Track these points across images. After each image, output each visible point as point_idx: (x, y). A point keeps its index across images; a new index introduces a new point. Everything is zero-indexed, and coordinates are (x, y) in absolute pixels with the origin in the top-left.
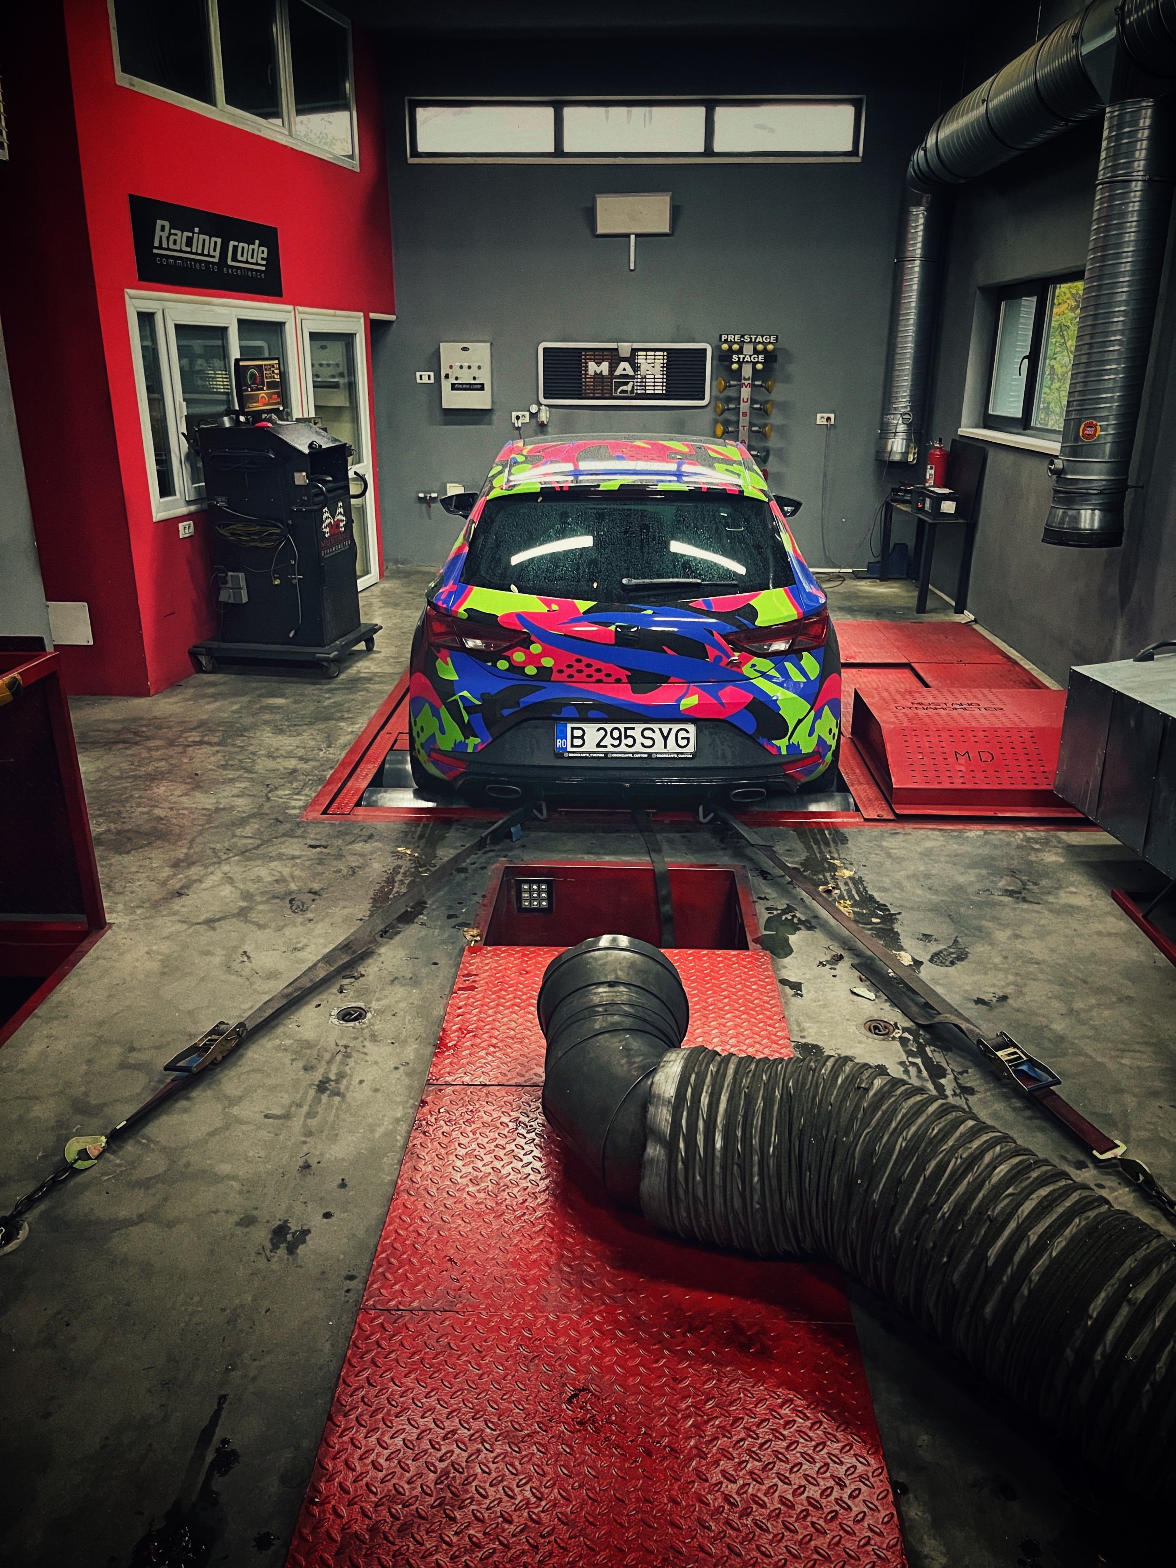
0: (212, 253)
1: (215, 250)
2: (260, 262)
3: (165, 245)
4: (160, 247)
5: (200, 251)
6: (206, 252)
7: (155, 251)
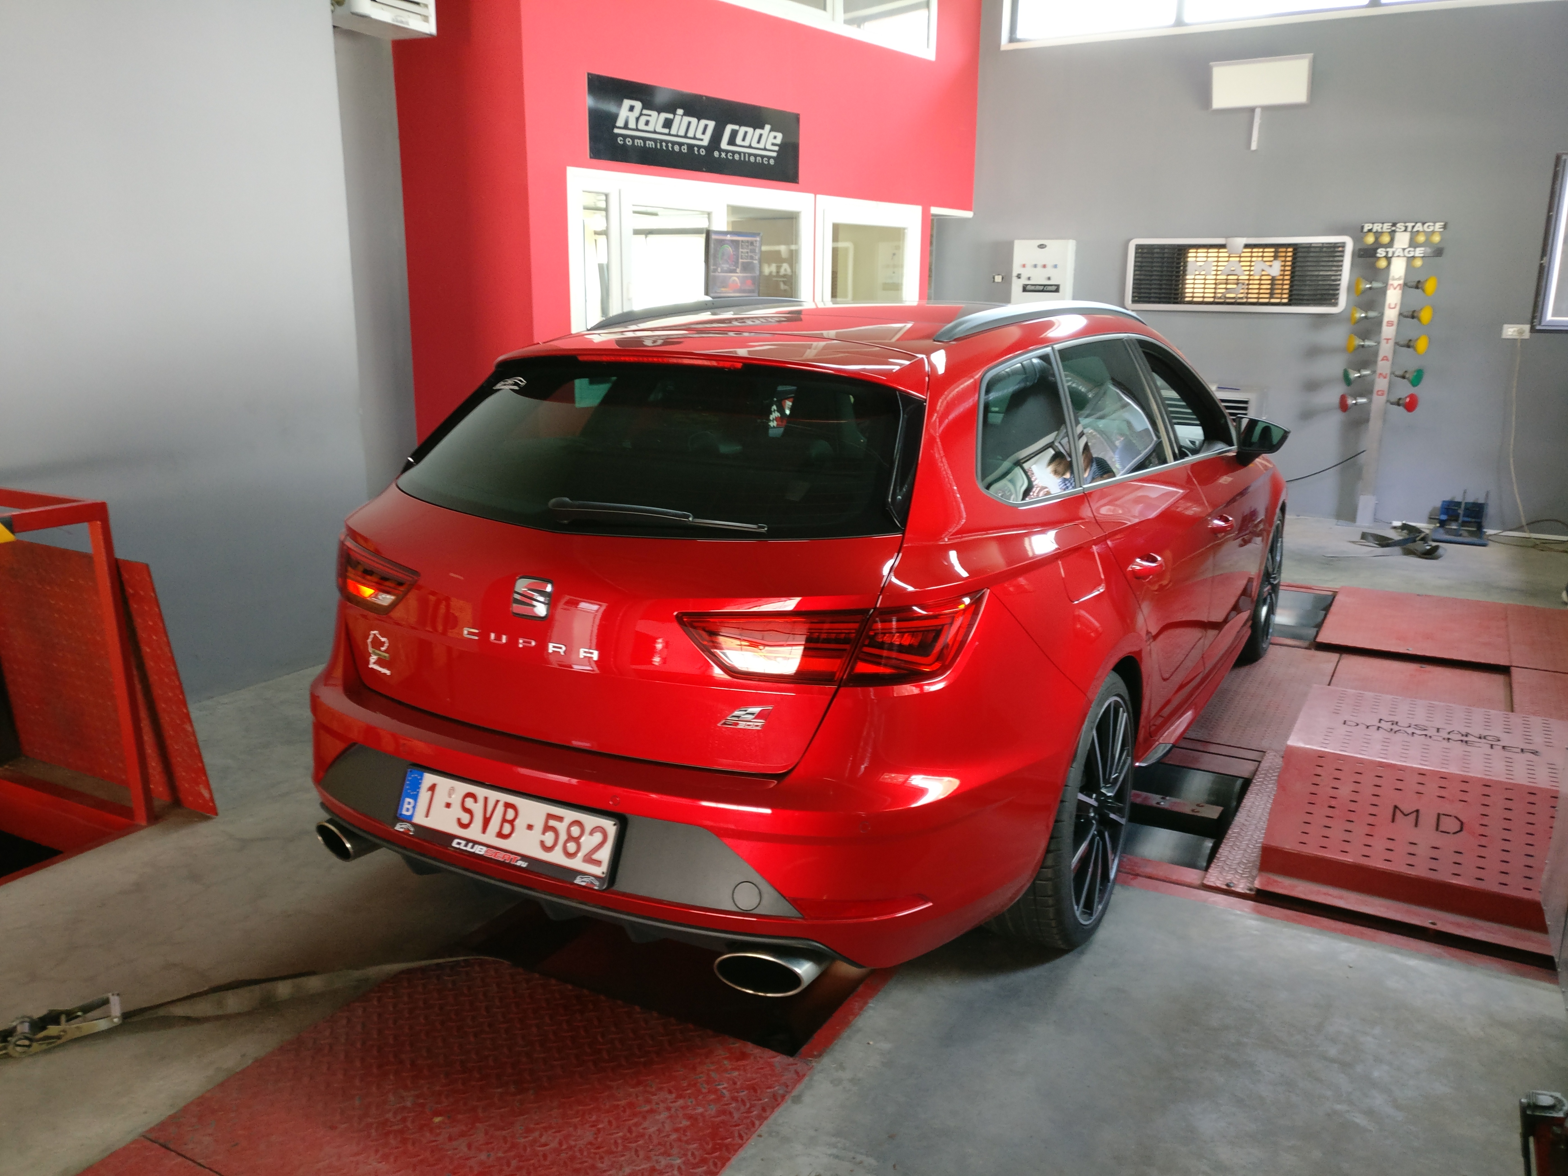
0: (699, 135)
1: (704, 133)
2: (769, 147)
3: (632, 124)
4: (626, 127)
5: (682, 133)
6: (691, 134)
7: (616, 131)
